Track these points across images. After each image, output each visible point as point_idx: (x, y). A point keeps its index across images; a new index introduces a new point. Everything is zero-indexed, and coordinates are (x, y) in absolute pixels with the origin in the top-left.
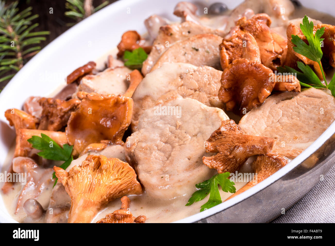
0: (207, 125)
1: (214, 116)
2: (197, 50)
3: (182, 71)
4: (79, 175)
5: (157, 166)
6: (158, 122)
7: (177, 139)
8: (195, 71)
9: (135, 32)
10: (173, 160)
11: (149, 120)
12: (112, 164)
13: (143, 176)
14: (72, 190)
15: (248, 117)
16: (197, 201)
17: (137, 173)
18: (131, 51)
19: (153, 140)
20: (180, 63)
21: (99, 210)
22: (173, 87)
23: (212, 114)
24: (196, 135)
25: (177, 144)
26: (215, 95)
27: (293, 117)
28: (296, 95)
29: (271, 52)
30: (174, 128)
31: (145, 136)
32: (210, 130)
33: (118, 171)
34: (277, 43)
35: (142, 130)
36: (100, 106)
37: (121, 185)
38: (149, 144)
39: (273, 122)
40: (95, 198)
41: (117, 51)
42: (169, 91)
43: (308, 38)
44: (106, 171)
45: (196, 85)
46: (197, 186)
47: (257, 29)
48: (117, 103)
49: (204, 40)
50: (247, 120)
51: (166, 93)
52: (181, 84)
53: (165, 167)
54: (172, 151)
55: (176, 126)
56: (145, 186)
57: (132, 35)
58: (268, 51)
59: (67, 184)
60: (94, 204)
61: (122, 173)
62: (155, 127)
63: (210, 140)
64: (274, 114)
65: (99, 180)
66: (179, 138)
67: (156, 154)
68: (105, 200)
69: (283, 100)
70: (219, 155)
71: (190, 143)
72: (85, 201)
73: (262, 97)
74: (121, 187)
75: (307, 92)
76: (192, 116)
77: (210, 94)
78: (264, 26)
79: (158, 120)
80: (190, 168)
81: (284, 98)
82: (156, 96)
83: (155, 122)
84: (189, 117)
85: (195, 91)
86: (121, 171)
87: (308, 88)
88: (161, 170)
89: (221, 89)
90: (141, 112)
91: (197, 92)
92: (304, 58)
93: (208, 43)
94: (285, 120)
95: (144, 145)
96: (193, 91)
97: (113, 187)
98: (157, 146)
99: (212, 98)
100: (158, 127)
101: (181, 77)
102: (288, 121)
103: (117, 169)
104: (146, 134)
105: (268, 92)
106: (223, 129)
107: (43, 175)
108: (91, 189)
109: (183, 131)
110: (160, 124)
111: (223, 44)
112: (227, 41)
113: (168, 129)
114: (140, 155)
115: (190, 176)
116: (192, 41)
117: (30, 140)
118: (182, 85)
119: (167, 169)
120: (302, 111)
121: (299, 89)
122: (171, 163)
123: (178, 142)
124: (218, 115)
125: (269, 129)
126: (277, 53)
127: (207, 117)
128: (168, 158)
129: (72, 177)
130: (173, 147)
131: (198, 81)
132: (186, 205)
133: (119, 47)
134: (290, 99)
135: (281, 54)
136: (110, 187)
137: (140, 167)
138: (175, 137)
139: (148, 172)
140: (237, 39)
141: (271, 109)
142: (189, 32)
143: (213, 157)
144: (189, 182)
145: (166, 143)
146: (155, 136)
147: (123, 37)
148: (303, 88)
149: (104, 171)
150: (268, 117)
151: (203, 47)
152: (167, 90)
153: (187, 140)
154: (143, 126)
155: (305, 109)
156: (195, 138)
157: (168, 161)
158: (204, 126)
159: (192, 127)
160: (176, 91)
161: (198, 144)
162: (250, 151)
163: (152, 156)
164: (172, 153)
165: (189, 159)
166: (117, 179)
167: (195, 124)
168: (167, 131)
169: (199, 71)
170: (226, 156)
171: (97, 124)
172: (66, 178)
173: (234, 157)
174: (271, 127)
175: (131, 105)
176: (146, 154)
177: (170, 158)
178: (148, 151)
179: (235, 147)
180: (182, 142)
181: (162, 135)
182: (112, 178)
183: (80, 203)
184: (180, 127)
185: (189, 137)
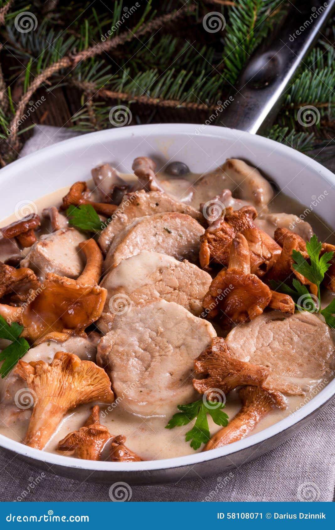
0: (193, 338)
1: (202, 330)
2: (169, 232)
3: (163, 264)
4: (49, 376)
5: (135, 377)
6: (137, 324)
7: (158, 348)
8: (176, 267)
9: (84, 184)
10: (153, 373)
11: (128, 320)
12: (86, 368)
13: (118, 385)
14: (38, 389)
15: (235, 334)
16: (180, 425)
17: (111, 380)
19: (131, 345)
20: (161, 255)
21: (64, 415)
22: (149, 281)
23: (200, 327)
24: (179, 347)
25: (157, 354)
26: (196, 298)
27: (285, 343)
28: (289, 317)
29: (259, 256)
30: (155, 334)
31: (122, 339)
33: (92, 376)
34: (266, 245)
35: (119, 331)
37: (93, 391)
38: (126, 348)
39: (263, 345)
40: (64, 404)
42: (146, 285)
44: (78, 374)
45: (177, 283)
46: (178, 406)
47: (244, 224)
49: (178, 221)
51: (142, 286)
52: (159, 279)
53: (145, 379)
54: (151, 361)
55: (157, 333)
58: (255, 254)
59: (33, 382)
60: (62, 409)
61: (95, 378)
62: (134, 330)
64: (264, 335)
65: (70, 384)
66: (160, 347)
67: (133, 361)
68: (73, 405)
69: (273, 320)
70: (210, 379)
71: (172, 355)
72: (54, 406)
73: (252, 313)
74: (93, 394)
75: (300, 315)
76: (176, 324)
77: (190, 296)
78: (251, 221)
79: (137, 322)
80: (173, 385)
81: (275, 317)
82: (131, 289)
83: (133, 323)
84: (173, 324)
85: (175, 289)
86: (95, 376)
88: (140, 382)
89: (207, 296)
91: (177, 291)
92: (302, 278)
93: (182, 225)
94: (276, 345)
95: (121, 349)
96: (172, 289)
97: (84, 393)
98: (135, 352)
99: (192, 301)
100: (137, 331)
101: (161, 271)
102: (279, 347)
103: (91, 374)
104: (124, 336)
105: (261, 310)
106: (214, 349)
108: (61, 393)
109: (165, 340)
110: (139, 327)
111: (205, 235)
112: (211, 233)
113: (148, 333)
114: (116, 360)
115: (174, 396)
116: (165, 220)
118: (161, 280)
119: (147, 382)
120: (296, 339)
121: (293, 311)
122: (151, 375)
123: (159, 351)
124: (207, 329)
125: (259, 353)
126: (265, 258)
127: (194, 330)
128: (147, 369)
129: (40, 376)
130: (153, 357)
131: (179, 279)
132: (165, 427)
133: (65, 199)
134: (282, 320)
135: (269, 259)
137: (115, 375)
138: (156, 345)
139: (125, 382)
140: (221, 232)
141: (261, 328)
142: (157, 205)
143: (203, 381)
144: (171, 402)
145: (145, 350)
146: (134, 340)
148: (297, 310)
149: (76, 374)
150: (258, 338)
151: (176, 229)
152: (144, 284)
153: (169, 351)
154: (119, 325)
155: (299, 336)
156: (178, 350)
157: (147, 373)
158: (189, 339)
159: (176, 336)
160: (153, 286)
161: (181, 359)
162: (244, 381)
163: (130, 363)
164: (153, 364)
165: (171, 375)
166: (89, 385)
167: (179, 333)
168: (147, 337)
170: (218, 381)
171: (58, 306)
172: (32, 376)
173: (226, 384)
174: (261, 351)
175: (105, 297)
176: (122, 360)
177: (149, 369)
178: (125, 358)
179: (229, 374)
180: (163, 353)
181: (141, 340)
182: (84, 383)
183: (48, 407)
184: (162, 335)
185: (171, 347)
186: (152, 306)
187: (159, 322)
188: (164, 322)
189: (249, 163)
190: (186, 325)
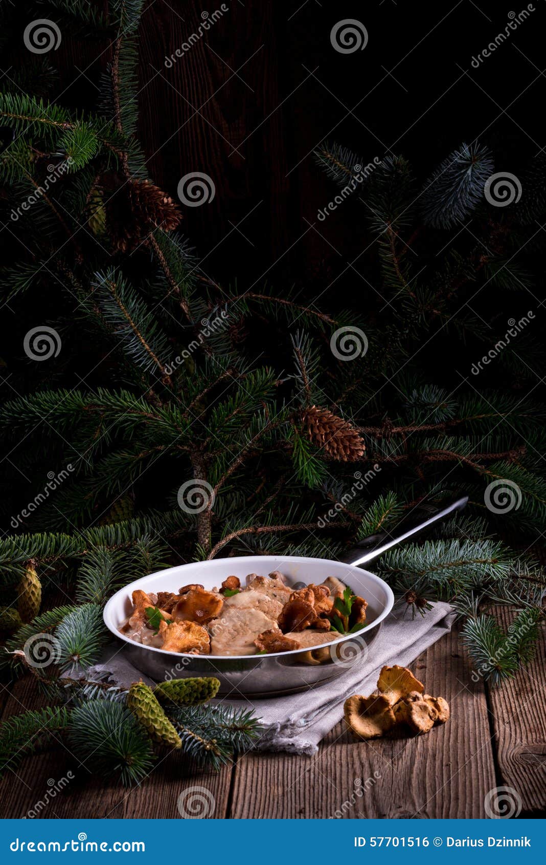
0: (264, 627)
1: (271, 624)
2: (275, 596)
3: (261, 598)
5: (224, 640)
7: (242, 631)
8: (269, 601)
9: (238, 580)
10: (236, 640)
11: (230, 615)
13: (214, 643)
14: (167, 636)
15: (292, 634)
17: (211, 641)
18: (231, 590)
19: (227, 627)
22: (251, 606)
24: (255, 632)
25: (241, 633)
28: (326, 632)
29: (321, 608)
30: (243, 624)
32: (264, 630)
35: (223, 619)
36: (201, 601)
38: (223, 628)
40: (179, 644)
41: (221, 587)
43: (346, 601)
45: (267, 609)
48: (214, 602)
49: (283, 592)
50: (290, 635)
55: (245, 624)
56: (212, 648)
57: (235, 580)
59: (165, 631)
60: (177, 647)
62: (231, 620)
63: (263, 634)
64: (307, 637)
65: (186, 636)
66: (244, 630)
67: (226, 634)
69: (316, 632)
70: (264, 642)
72: (173, 644)
73: (304, 626)
75: (332, 632)
76: (257, 621)
78: (324, 593)
79: (235, 617)
80: (245, 646)
81: (318, 631)
83: (232, 617)
84: (255, 621)
87: (334, 631)
88: (226, 643)
89: (281, 614)
90: (224, 614)
92: (339, 613)
93: (284, 594)
95: (221, 627)
97: (193, 642)
98: (229, 630)
100: (234, 621)
101: (259, 602)
104: (225, 622)
105: (309, 625)
106: (273, 631)
107: (147, 632)
108: (179, 639)
109: (248, 628)
110: (235, 619)
111: (293, 594)
113: (239, 623)
114: (217, 631)
117: (146, 609)
119: (230, 643)
121: (329, 629)
122: (234, 641)
124: (273, 624)
126: (324, 609)
127: (266, 623)
128: (233, 638)
130: (238, 634)
131: (268, 607)
133: (223, 584)
134: (321, 633)
135: (327, 611)
136: (191, 642)
137: (214, 637)
138: (242, 629)
139: (218, 642)
141: (307, 634)
142: (275, 586)
145: (235, 630)
146: (230, 625)
147: (228, 578)
148: (331, 630)
150: (303, 638)
151: (280, 596)
152: (247, 606)
154: (224, 617)
157: (232, 640)
158: (262, 627)
161: (254, 635)
163: (223, 634)
164: (237, 637)
165: (245, 642)
166: (197, 639)
167: (257, 624)
168: (238, 625)
169: (271, 602)
170: (269, 644)
171: (195, 613)
175: (221, 605)
176: (220, 632)
178: (222, 631)
180: (245, 633)
181: (234, 626)
182: (194, 637)
183: (170, 643)
184: (247, 625)
185: (250, 632)
186: (246, 610)
187: (248, 619)
188: (250, 619)
189: (340, 580)
190: (263, 622)
